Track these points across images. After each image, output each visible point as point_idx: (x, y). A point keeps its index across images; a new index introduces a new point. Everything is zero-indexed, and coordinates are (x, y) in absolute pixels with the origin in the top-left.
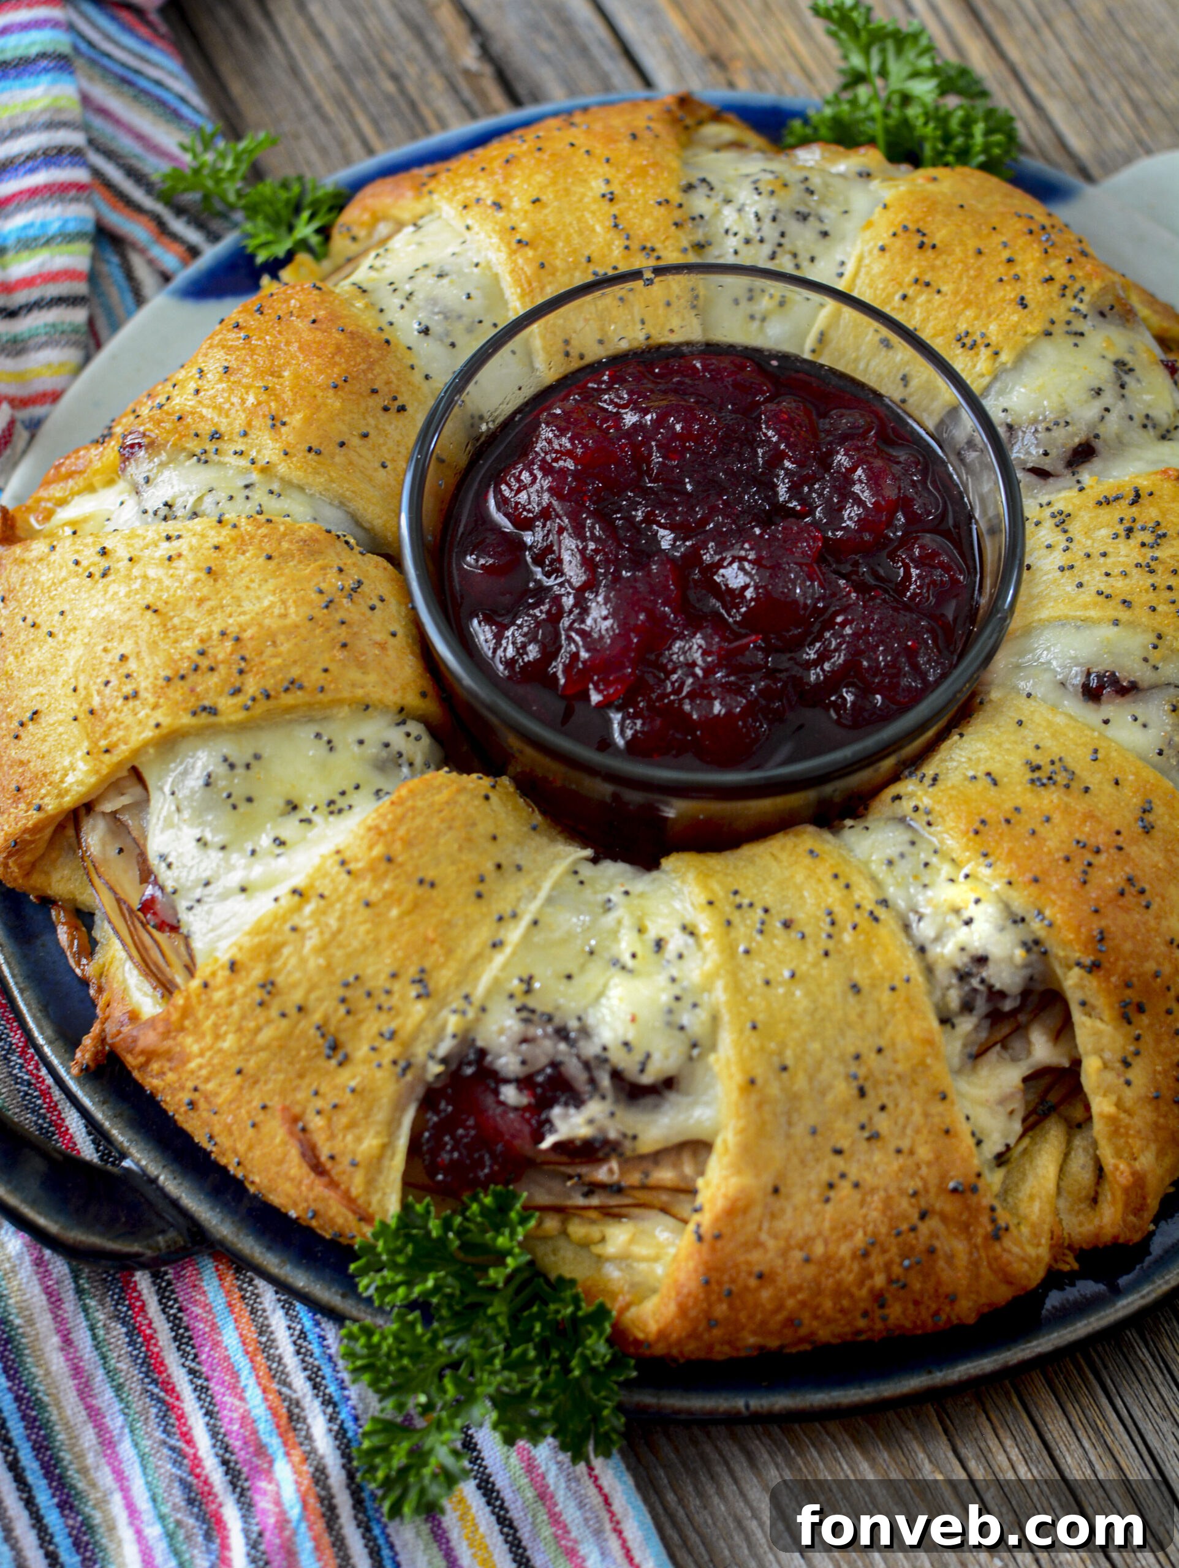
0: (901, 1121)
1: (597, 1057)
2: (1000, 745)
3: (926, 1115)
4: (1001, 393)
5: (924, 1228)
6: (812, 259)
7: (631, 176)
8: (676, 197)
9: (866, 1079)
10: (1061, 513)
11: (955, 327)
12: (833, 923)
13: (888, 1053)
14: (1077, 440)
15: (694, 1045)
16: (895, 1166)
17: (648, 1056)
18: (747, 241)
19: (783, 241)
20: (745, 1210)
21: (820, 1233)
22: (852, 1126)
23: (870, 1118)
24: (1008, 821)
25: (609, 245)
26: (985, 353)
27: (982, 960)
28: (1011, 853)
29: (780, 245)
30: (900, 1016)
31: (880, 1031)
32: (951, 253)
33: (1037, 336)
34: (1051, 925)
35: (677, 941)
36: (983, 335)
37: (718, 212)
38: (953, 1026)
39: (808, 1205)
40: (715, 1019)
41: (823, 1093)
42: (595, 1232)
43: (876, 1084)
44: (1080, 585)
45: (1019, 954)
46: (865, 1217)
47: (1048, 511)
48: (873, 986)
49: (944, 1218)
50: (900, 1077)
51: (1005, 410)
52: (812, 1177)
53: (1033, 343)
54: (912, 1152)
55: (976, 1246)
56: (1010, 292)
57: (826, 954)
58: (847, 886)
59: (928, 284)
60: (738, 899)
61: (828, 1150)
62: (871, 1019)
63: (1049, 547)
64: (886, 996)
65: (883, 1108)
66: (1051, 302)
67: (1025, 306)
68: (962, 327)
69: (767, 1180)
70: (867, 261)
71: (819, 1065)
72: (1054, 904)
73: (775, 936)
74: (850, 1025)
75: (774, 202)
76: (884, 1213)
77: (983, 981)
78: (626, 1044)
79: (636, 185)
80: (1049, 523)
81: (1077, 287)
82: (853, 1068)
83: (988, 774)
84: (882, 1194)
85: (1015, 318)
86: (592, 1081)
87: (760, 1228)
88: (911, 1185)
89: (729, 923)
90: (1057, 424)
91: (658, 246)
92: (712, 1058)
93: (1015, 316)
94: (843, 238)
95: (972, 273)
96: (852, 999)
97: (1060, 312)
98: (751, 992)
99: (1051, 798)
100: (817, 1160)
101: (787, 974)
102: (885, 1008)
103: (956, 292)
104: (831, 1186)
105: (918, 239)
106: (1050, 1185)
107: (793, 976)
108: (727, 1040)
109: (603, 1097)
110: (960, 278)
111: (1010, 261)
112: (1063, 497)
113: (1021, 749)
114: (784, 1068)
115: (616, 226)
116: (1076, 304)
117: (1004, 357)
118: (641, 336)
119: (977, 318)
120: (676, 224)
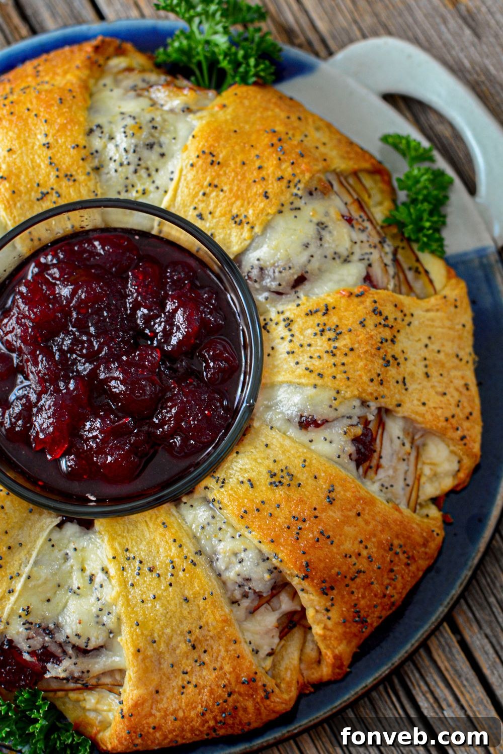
0: (215, 655)
1: (65, 642)
2: (256, 460)
3: (227, 651)
4: (256, 249)
5: (230, 700)
6: (157, 170)
7: (58, 131)
8: (81, 140)
9: (195, 641)
10: (288, 319)
11: (231, 211)
12: (173, 568)
13: (206, 628)
14: (296, 277)
15: (111, 633)
16: (214, 676)
17: (89, 639)
18: (121, 165)
19: (140, 163)
20: (143, 704)
21: (180, 708)
22: (190, 661)
23: (200, 656)
24: (258, 510)
25: (48, 175)
26: (247, 228)
27: (248, 580)
28: (260, 527)
29: (139, 165)
30: (209, 611)
31: (200, 618)
32: (228, 166)
33: (274, 214)
34: (281, 561)
35: (100, 577)
36: (246, 216)
37: (105, 146)
38: (239, 605)
39: (173, 696)
40: (119, 619)
41: (174, 650)
42: (81, 697)
43: (200, 642)
44: (297, 363)
45: (267, 576)
46: (201, 699)
47: (282, 317)
48: (195, 598)
49: (240, 694)
50: (212, 637)
51: (258, 260)
52: (174, 684)
53: (272, 219)
54: (221, 668)
55: (258, 703)
56: (258, 189)
57: (171, 585)
58: (180, 546)
59: (216, 186)
60: (128, 554)
61: (181, 672)
62: (194, 614)
63: (282, 338)
64: (201, 602)
65: (205, 652)
66: (282, 192)
67: (267, 197)
68: (235, 212)
69: (152, 688)
70: (184, 172)
71: (171, 638)
72: (283, 552)
73: (146, 576)
74: (184, 618)
75: (133, 141)
76: (210, 697)
77: (250, 588)
78: (77, 635)
79: (61, 136)
80: (282, 324)
81: (296, 180)
82: (188, 637)
83: (249, 480)
84: (208, 688)
85: (262, 205)
86: (64, 652)
87: (152, 708)
88: (223, 683)
89: (123, 569)
90: (285, 269)
91: (74, 173)
92: (119, 639)
93: (261, 204)
94: (173, 156)
95: (239, 177)
96: (185, 606)
97: (286, 198)
98: (135, 605)
99: (280, 492)
100: (176, 677)
101: (152, 596)
102: (202, 608)
103: (231, 190)
104: (183, 687)
105: (210, 158)
106: (296, 661)
107: (155, 598)
108: (125, 629)
109: (70, 658)
110: (233, 181)
111: (260, 168)
112: (289, 308)
113: (267, 462)
114: (155, 642)
115: (51, 164)
116: (295, 191)
117: (257, 229)
118: (69, 226)
119: (242, 206)
120: (83, 159)
